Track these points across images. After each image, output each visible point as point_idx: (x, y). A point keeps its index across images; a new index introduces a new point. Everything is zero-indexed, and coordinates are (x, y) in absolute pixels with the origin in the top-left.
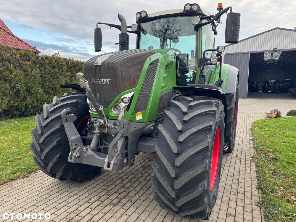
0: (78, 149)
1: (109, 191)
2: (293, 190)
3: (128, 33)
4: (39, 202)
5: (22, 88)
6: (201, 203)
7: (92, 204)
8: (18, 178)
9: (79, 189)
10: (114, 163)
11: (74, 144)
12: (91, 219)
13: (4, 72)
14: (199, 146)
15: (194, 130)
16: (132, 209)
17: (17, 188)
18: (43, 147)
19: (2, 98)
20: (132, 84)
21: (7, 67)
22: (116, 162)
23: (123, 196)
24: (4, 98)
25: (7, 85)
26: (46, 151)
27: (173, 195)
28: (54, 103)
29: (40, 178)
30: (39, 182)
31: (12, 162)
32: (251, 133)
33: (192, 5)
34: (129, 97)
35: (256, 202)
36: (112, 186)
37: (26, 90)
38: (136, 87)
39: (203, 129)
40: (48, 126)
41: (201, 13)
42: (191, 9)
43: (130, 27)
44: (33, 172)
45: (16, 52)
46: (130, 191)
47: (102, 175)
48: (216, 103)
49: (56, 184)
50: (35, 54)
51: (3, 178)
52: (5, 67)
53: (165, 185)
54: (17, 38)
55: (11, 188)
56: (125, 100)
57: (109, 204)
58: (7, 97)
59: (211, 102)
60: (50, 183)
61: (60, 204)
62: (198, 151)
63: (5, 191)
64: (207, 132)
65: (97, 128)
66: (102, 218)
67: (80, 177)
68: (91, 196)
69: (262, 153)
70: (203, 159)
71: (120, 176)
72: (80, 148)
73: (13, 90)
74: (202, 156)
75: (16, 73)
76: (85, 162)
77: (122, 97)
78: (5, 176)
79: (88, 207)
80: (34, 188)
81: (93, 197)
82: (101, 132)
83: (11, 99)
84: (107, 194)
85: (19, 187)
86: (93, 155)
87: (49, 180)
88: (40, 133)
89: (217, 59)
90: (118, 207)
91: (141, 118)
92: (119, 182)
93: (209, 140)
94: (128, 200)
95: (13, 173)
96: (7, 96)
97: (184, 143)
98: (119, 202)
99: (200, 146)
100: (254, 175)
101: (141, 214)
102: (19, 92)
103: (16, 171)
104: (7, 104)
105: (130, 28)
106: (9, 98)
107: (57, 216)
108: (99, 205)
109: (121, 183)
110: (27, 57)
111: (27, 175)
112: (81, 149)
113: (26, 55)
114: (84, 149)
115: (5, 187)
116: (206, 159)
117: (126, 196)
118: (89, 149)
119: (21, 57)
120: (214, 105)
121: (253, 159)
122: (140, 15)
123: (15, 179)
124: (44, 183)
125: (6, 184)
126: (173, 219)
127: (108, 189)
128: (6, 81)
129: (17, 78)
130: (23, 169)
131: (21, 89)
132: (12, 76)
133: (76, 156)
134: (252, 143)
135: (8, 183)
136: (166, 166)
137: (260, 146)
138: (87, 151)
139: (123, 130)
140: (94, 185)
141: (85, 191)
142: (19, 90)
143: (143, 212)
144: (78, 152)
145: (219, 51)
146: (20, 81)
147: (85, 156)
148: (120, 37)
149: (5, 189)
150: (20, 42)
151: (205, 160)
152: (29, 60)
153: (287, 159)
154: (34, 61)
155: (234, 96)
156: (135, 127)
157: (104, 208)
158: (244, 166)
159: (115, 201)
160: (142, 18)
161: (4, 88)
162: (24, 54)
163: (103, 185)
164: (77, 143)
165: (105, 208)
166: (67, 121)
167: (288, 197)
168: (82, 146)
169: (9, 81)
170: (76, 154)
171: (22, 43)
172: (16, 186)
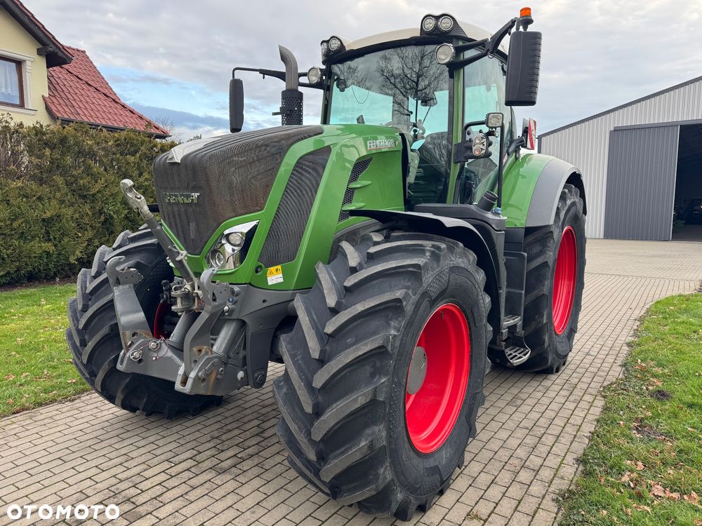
0: (137, 344)
1: (224, 441)
2: (671, 472)
3: (301, 89)
4: (73, 452)
5: (117, 212)
6: (372, 477)
7: (176, 465)
8: (53, 401)
9: (165, 432)
10: (196, 376)
11: (128, 333)
12: (158, 496)
13: (82, 178)
14: (363, 345)
15: (360, 308)
16: (257, 483)
17: (42, 423)
18: (86, 337)
19: (76, 234)
20: (252, 204)
21: (88, 168)
22: (200, 374)
23: (249, 455)
24: (80, 235)
25: (87, 207)
26: (91, 345)
27: (312, 456)
28: (115, 246)
29: (95, 405)
30: (90, 413)
31: (54, 367)
32: (635, 327)
33: (437, 18)
34: (241, 233)
35: (557, 491)
36: (237, 432)
37: (126, 217)
38: (261, 210)
39: (378, 308)
40: (97, 294)
41: (462, 37)
42: (436, 27)
43: (305, 75)
44: (87, 391)
45: (108, 136)
46: (269, 445)
47: (226, 407)
48: (432, 249)
49: (123, 418)
50: (147, 139)
51: (24, 400)
52: (82, 168)
53: (295, 430)
54: (123, 106)
55: (31, 421)
56: (234, 238)
57: (211, 468)
58: (86, 232)
59: (421, 245)
60: (111, 416)
61: (111, 459)
62: (360, 356)
63: (17, 426)
64: (391, 314)
65: (179, 301)
66: (182, 496)
67: (167, 407)
68: (181, 448)
69: (636, 377)
70: (373, 375)
71: (264, 411)
72: (142, 340)
73: (100, 218)
74: (372, 367)
75: (106, 181)
76: (155, 374)
77: (227, 232)
78: (27, 396)
79: (163, 472)
80: (76, 423)
81: (184, 450)
82: (189, 307)
83: (95, 236)
84: (218, 447)
85: (47, 420)
86: (170, 358)
87: (111, 411)
88: (80, 307)
89: (485, 143)
90: (227, 477)
91: (282, 280)
92: (256, 422)
93: (393, 332)
94: (255, 463)
95: (46, 391)
96: (86, 230)
97: (336, 338)
98: (235, 466)
99: (366, 345)
100: (588, 428)
101: (269, 496)
102: (111, 221)
103: (53, 387)
104: (87, 247)
105: (306, 77)
106: (90, 234)
107: (94, 483)
108: (188, 470)
109: (258, 426)
110: (131, 147)
111: (73, 397)
112: (146, 344)
113: (128, 141)
114: (152, 345)
115: (20, 418)
116: (380, 374)
117: (257, 454)
118: (163, 344)
119: (118, 145)
120: (428, 254)
121: (605, 391)
122: (328, 47)
123: (47, 404)
124: (99, 415)
125: (25, 412)
126: (335, 513)
127: (224, 437)
128: (84, 197)
129: (107, 192)
130: (69, 383)
131: (115, 216)
132: (98, 187)
133: (131, 357)
134: (626, 352)
135: (29, 410)
136: (297, 388)
137: (639, 360)
138: (158, 348)
139: (210, 304)
140: (199, 427)
141: (176, 436)
142: (112, 218)
143: (275, 492)
144: (136, 349)
145: (490, 125)
146: (114, 199)
147: (154, 359)
148: (283, 99)
149: (19, 423)
150: (128, 114)
151: (377, 377)
152: (133, 154)
153: (693, 395)
154: (145, 154)
155: (552, 232)
156: (264, 301)
157: (197, 475)
158: (572, 406)
159: (226, 464)
160: (332, 53)
161: (80, 212)
162: (125, 139)
163: (218, 427)
164: (138, 331)
165: (199, 476)
166: (119, 283)
167: (645, 486)
168: (150, 338)
169: (91, 197)
170: (132, 354)
171: (132, 115)
172: (43, 417)
